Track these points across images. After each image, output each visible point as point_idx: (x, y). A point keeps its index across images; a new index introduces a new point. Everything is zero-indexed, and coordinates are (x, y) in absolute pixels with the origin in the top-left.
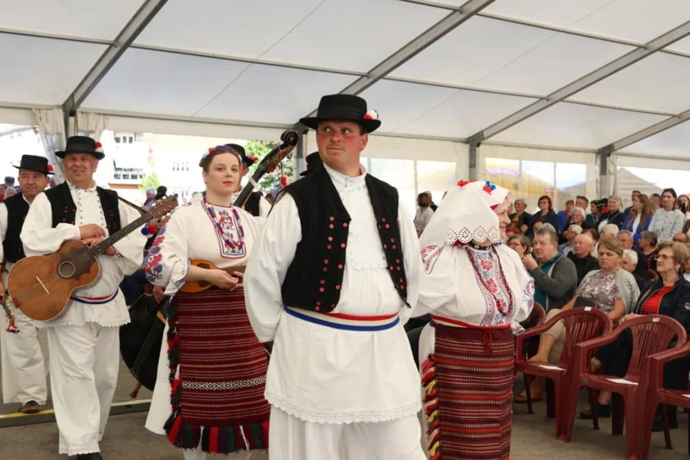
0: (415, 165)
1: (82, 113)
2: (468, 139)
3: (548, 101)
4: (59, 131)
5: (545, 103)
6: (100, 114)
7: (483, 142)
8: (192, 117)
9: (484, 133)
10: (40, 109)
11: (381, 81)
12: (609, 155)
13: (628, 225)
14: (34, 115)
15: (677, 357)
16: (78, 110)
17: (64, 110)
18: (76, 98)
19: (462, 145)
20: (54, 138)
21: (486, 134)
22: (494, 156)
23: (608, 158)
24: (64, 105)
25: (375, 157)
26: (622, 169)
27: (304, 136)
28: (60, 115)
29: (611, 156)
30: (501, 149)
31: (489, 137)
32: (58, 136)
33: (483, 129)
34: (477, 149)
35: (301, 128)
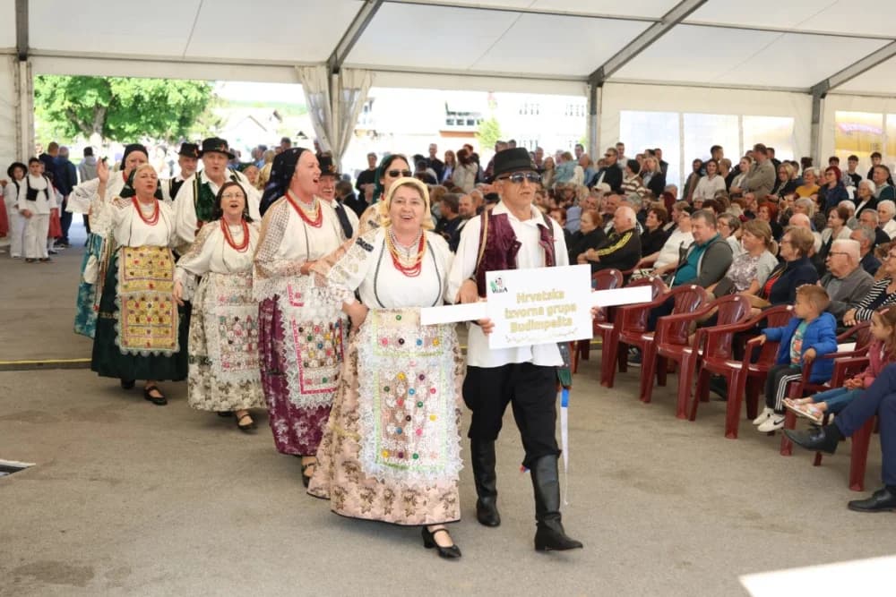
0: (740, 121)
1: (348, 69)
2: (812, 88)
4: (323, 89)
6: (366, 70)
7: (832, 91)
8: (468, 70)
9: (831, 81)
10: (303, 67)
11: (678, 26)
14: (297, 74)
16: (342, 66)
17: (328, 67)
18: (339, 54)
19: (803, 95)
20: (317, 96)
21: (832, 83)
22: (848, 108)
24: (328, 61)
25: (687, 112)
27: (599, 89)
28: (323, 73)
31: (835, 86)
32: (321, 96)
33: (828, 76)
34: (822, 100)
35: (596, 80)
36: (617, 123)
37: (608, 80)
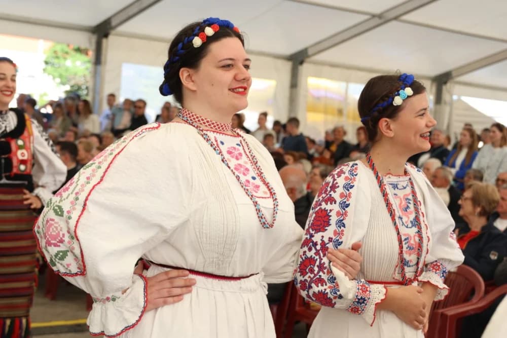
2: (291, 56)
3: (381, 19)
5: (377, 21)
7: (308, 60)
9: (309, 50)
12: (445, 83)
13: (451, 161)
15: (472, 313)
19: (283, 62)
21: (310, 52)
22: (318, 75)
23: (444, 88)
26: (459, 100)
27: (104, 41)
29: (448, 85)
30: (326, 69)
31: (313, 55)
33: (307, 46)
34: (300, 67)
35: (102, 31)
36: (119, 75)
37: (113, 32)
